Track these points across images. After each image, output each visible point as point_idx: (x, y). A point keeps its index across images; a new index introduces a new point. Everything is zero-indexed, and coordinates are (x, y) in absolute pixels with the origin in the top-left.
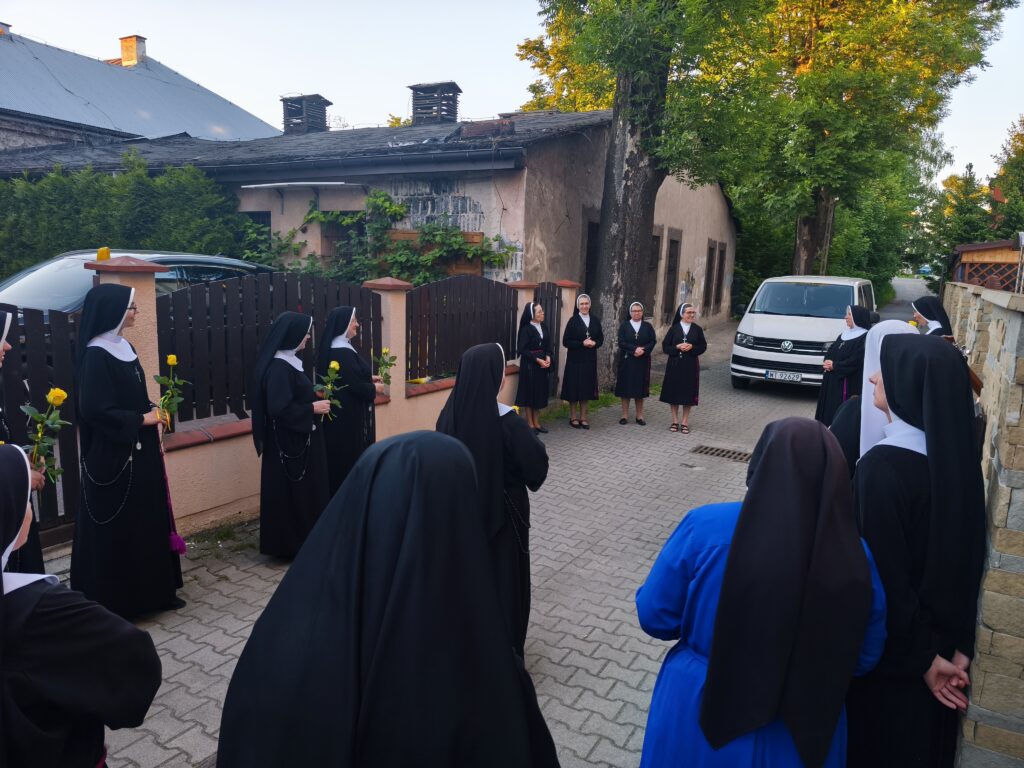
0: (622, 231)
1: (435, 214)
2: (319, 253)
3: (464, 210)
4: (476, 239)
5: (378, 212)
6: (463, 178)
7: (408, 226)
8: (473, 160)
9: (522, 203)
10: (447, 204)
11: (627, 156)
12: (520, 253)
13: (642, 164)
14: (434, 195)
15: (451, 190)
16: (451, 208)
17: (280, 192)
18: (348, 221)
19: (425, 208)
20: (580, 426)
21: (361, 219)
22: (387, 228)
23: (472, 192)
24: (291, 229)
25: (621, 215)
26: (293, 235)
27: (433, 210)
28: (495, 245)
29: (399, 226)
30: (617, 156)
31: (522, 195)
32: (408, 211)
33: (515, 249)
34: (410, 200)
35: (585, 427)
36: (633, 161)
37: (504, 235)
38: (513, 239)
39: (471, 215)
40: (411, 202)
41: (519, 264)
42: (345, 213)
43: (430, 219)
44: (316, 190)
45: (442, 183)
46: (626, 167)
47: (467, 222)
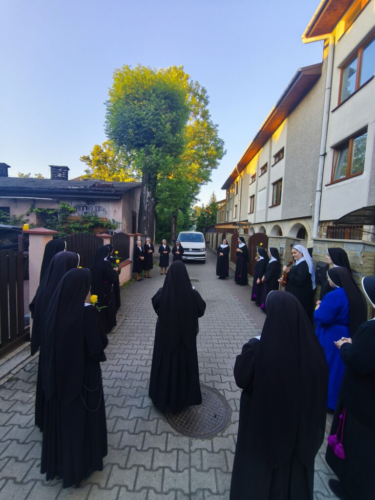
0: (147, 218)
1: (88, 211)
2: (35, 223)
3: (99, 210)
4: (105, 220)
5: (64, 210)
6: (99, 200)
7: (77, 215)
8: (105, 195)
9: (121, 210)
10: (93, 208)
11: (148, 197)
12: (121, 225)
13: (152, 200)
14: (87, 205)
15: (94, 204)
16: (94, 209)
17: (15, 200)
18: (51, 212)
19: (83, 209)
20: (149, 277)
21: (56, 212)
22: (67, 216)
23: (103, 205)
24: (21, 214)
25: (146, 214)
26: (22, 216)
27: (86, 210)
28: (112, 222)
29: (73, 215)
30: (144, 197)
31: (121, 207)
32: (76, 210)
33: (119, 223)
34: (77, 206)
35: (150, 277)
36: (149, 199)
37: (115, 219)
38: (118, 220)
39: (102, 212)
40: (78, 207)
41: (120, 228)
42: (48, 210)
43: (86, 213)
44: (34, 200)
45: (90, 201)
46: (147, 201)
47: (101, 214)
